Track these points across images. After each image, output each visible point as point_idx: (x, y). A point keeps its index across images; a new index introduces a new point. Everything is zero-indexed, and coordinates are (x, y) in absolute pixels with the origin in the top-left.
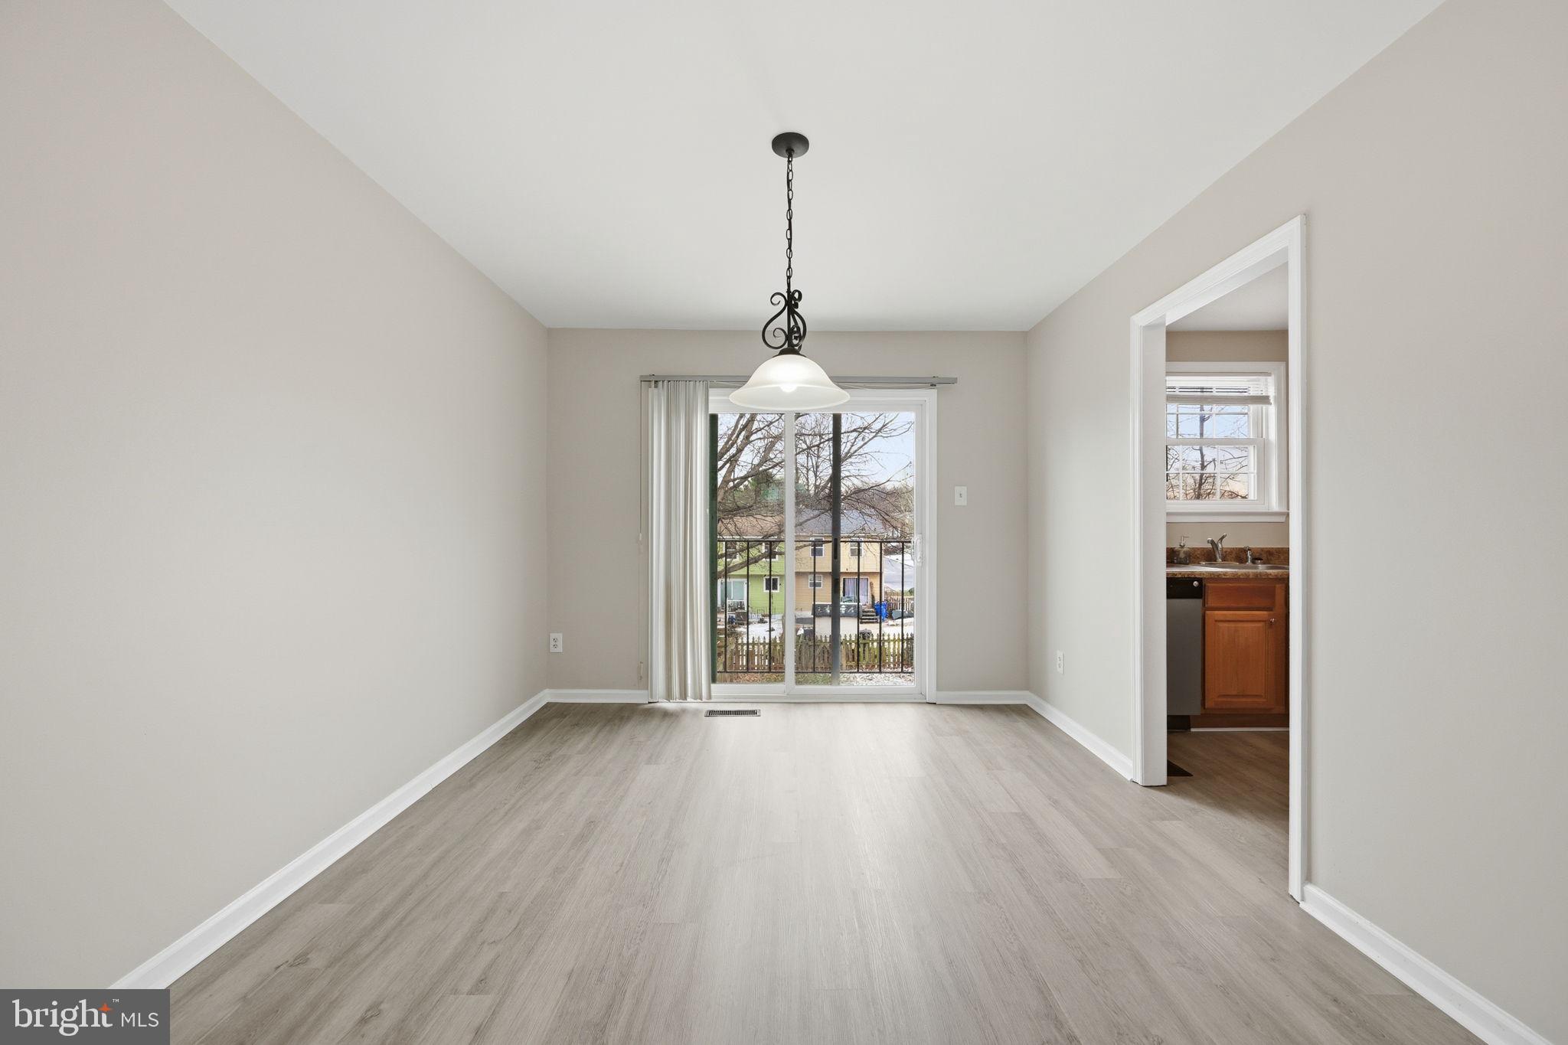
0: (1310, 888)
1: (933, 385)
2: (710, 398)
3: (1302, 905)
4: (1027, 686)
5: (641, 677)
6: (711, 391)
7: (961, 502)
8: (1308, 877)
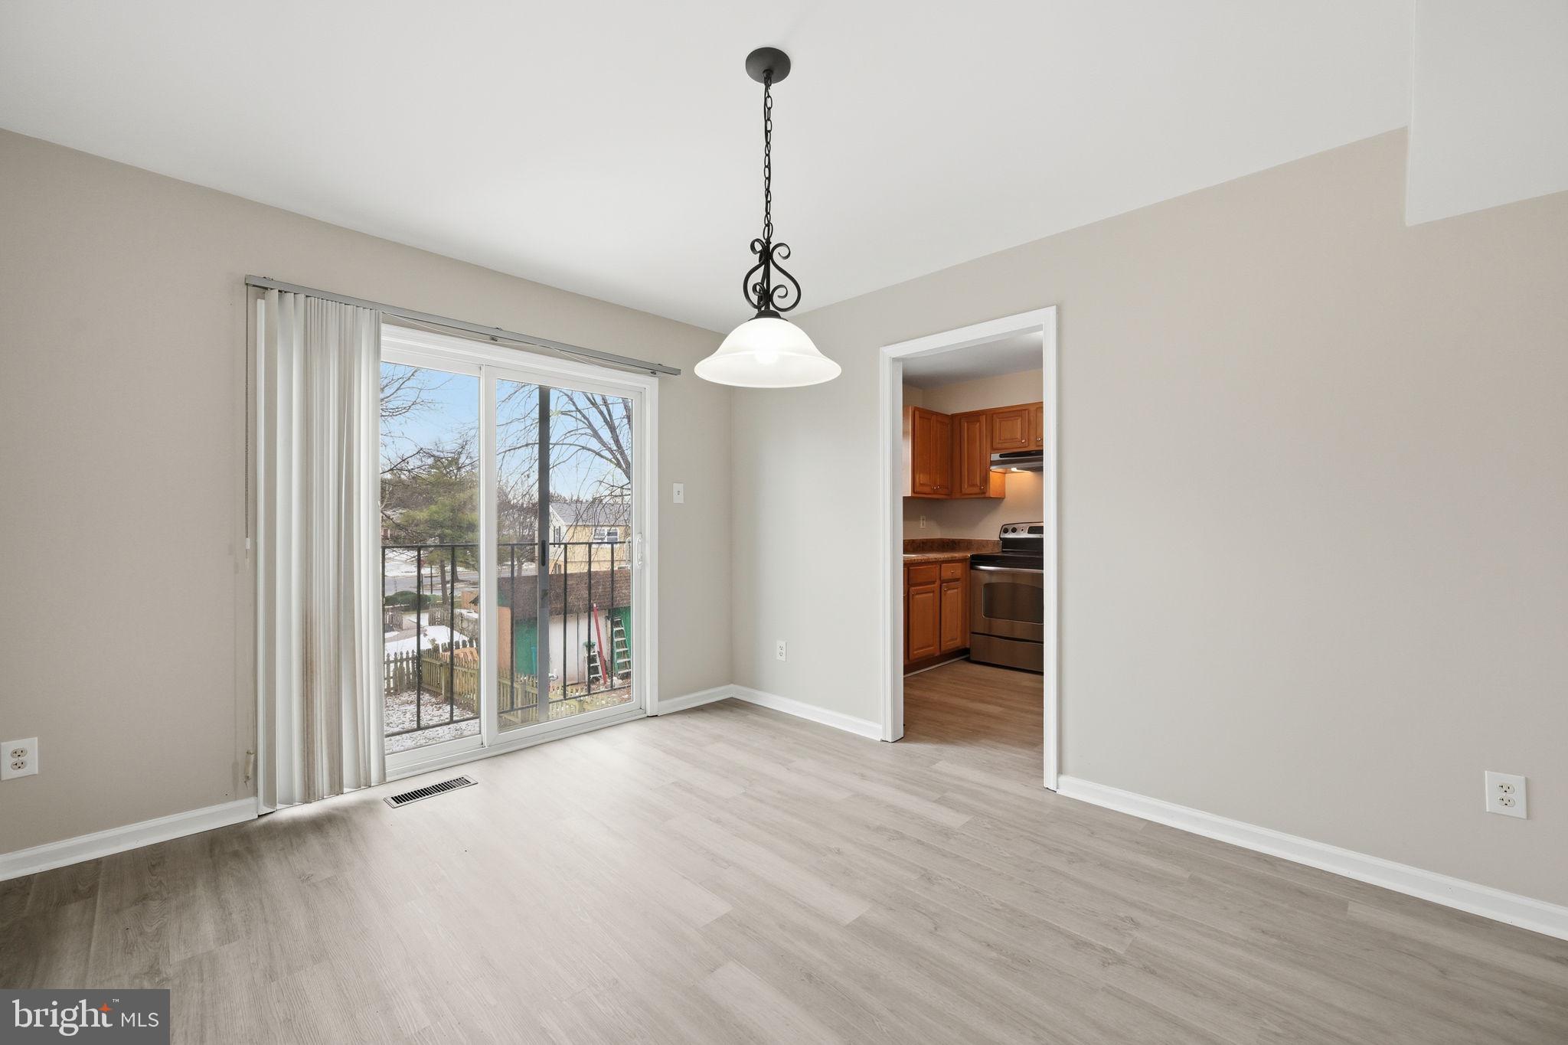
0: (1063, 778)
1: (654, 373)
2: (383, 338)
3: (1059, 792)
4: (732, 679)
5: (248, 777)
6: (385, 328)
7: (678, 499)
8: (1060, 771)
